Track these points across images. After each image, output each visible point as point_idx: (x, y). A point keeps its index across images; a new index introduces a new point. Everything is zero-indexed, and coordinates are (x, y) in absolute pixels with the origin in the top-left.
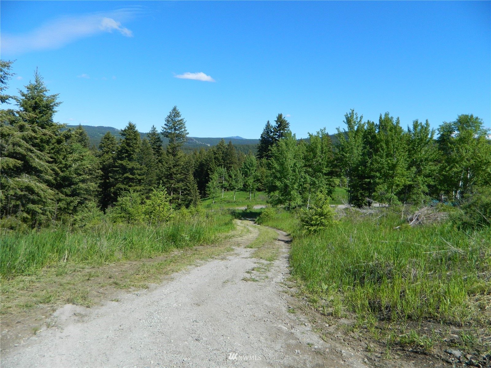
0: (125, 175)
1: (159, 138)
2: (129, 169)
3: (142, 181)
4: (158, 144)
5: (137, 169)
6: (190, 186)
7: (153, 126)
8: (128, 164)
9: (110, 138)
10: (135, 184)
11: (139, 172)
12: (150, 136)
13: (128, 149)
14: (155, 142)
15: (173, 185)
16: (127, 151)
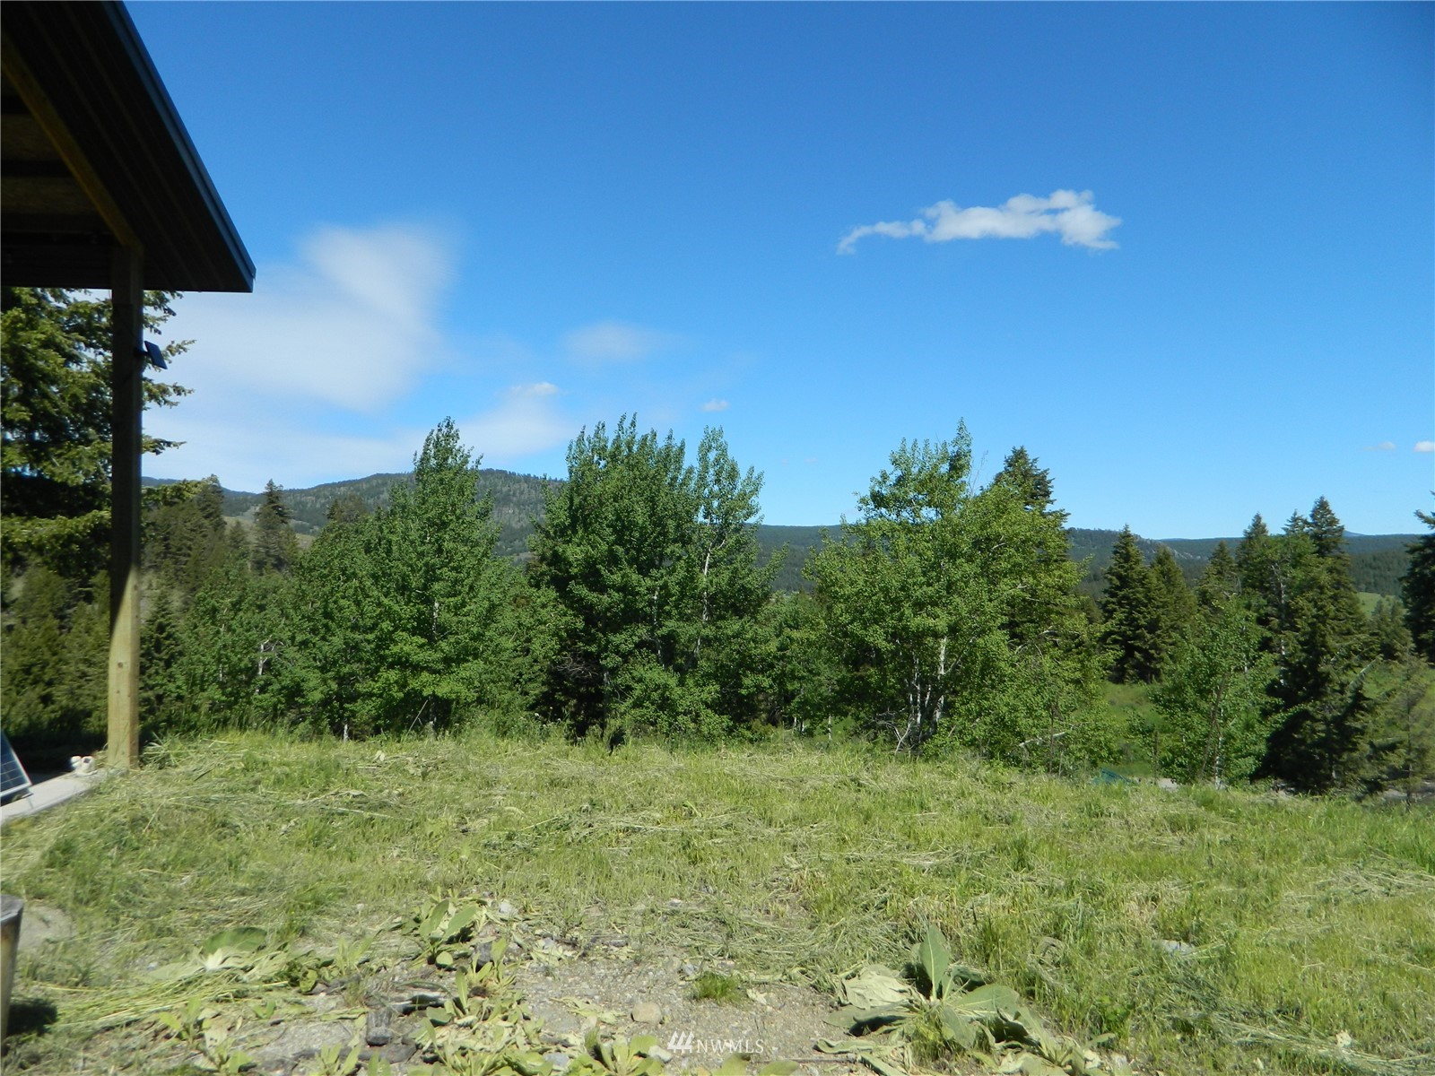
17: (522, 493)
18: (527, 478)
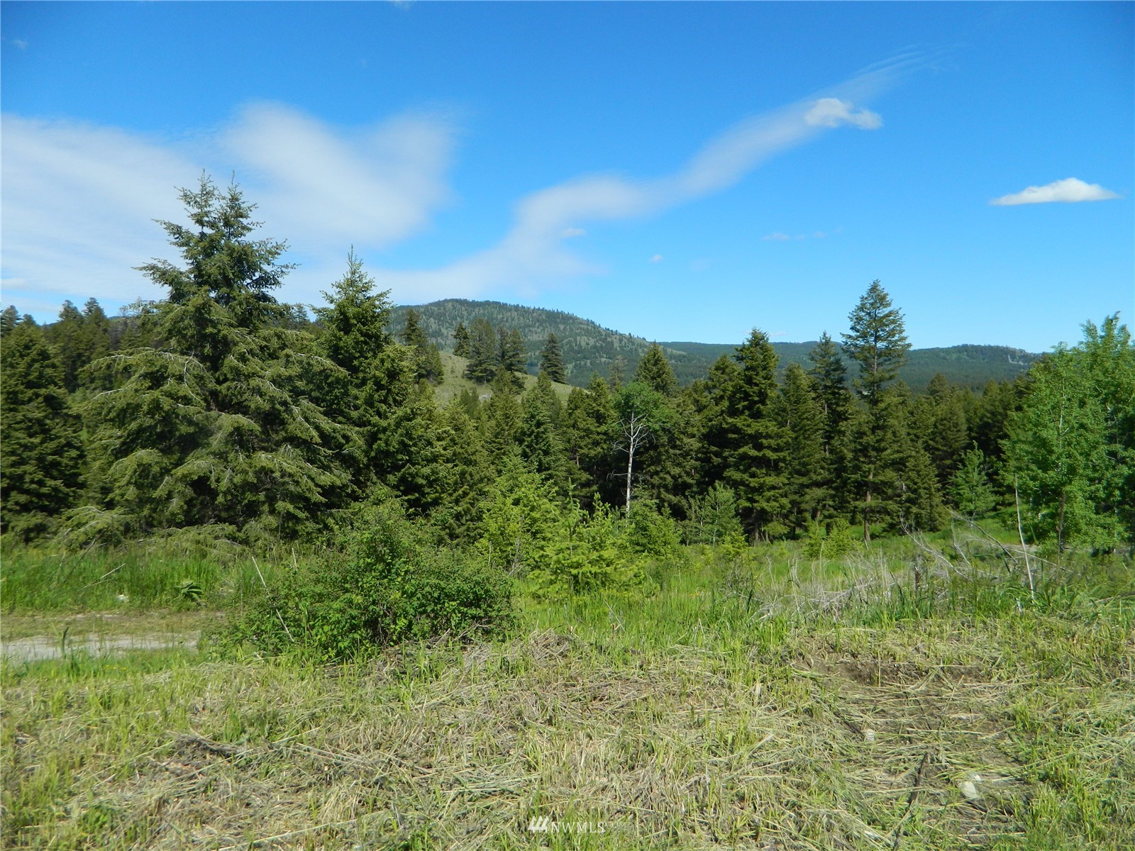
0: (741, 450)
1: (838, 362)
2: (750, 436)
3: (782, 464)
4: (836, 375)
5: (768, 436)
6: (919, 481)
7: (825, 335)
8: (749, 426)
9: (727, 367)
10: (764, 471)
11: (773, 442)
12: (818, 358)
13: (748, 390)
14: (827, 371)
15: (871, 477)
16: (747, 396)
17: (513, 319)
18: (516, 308)
